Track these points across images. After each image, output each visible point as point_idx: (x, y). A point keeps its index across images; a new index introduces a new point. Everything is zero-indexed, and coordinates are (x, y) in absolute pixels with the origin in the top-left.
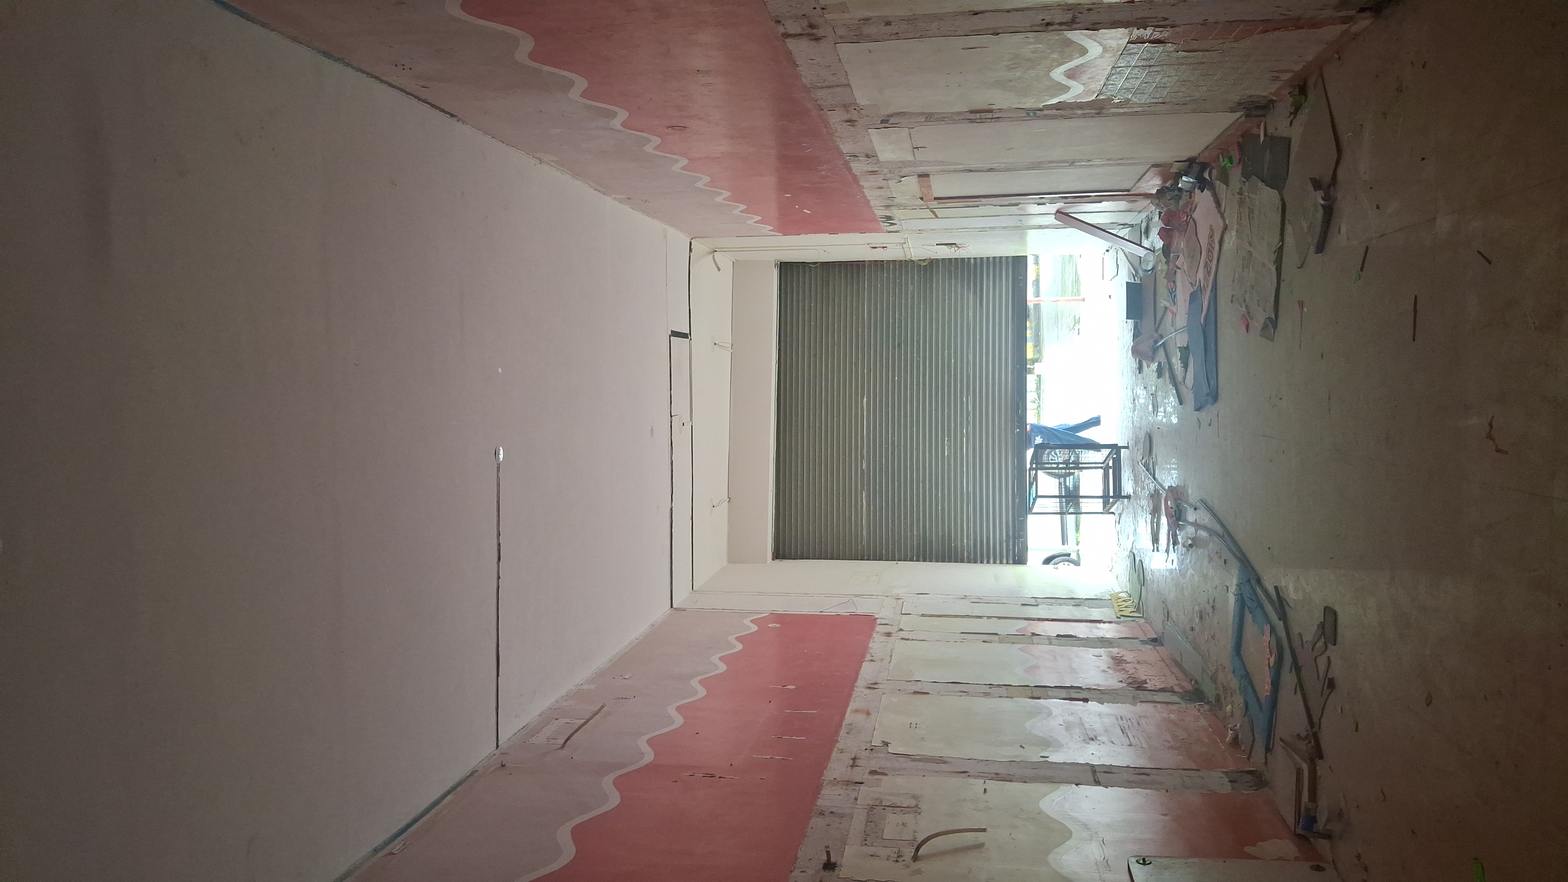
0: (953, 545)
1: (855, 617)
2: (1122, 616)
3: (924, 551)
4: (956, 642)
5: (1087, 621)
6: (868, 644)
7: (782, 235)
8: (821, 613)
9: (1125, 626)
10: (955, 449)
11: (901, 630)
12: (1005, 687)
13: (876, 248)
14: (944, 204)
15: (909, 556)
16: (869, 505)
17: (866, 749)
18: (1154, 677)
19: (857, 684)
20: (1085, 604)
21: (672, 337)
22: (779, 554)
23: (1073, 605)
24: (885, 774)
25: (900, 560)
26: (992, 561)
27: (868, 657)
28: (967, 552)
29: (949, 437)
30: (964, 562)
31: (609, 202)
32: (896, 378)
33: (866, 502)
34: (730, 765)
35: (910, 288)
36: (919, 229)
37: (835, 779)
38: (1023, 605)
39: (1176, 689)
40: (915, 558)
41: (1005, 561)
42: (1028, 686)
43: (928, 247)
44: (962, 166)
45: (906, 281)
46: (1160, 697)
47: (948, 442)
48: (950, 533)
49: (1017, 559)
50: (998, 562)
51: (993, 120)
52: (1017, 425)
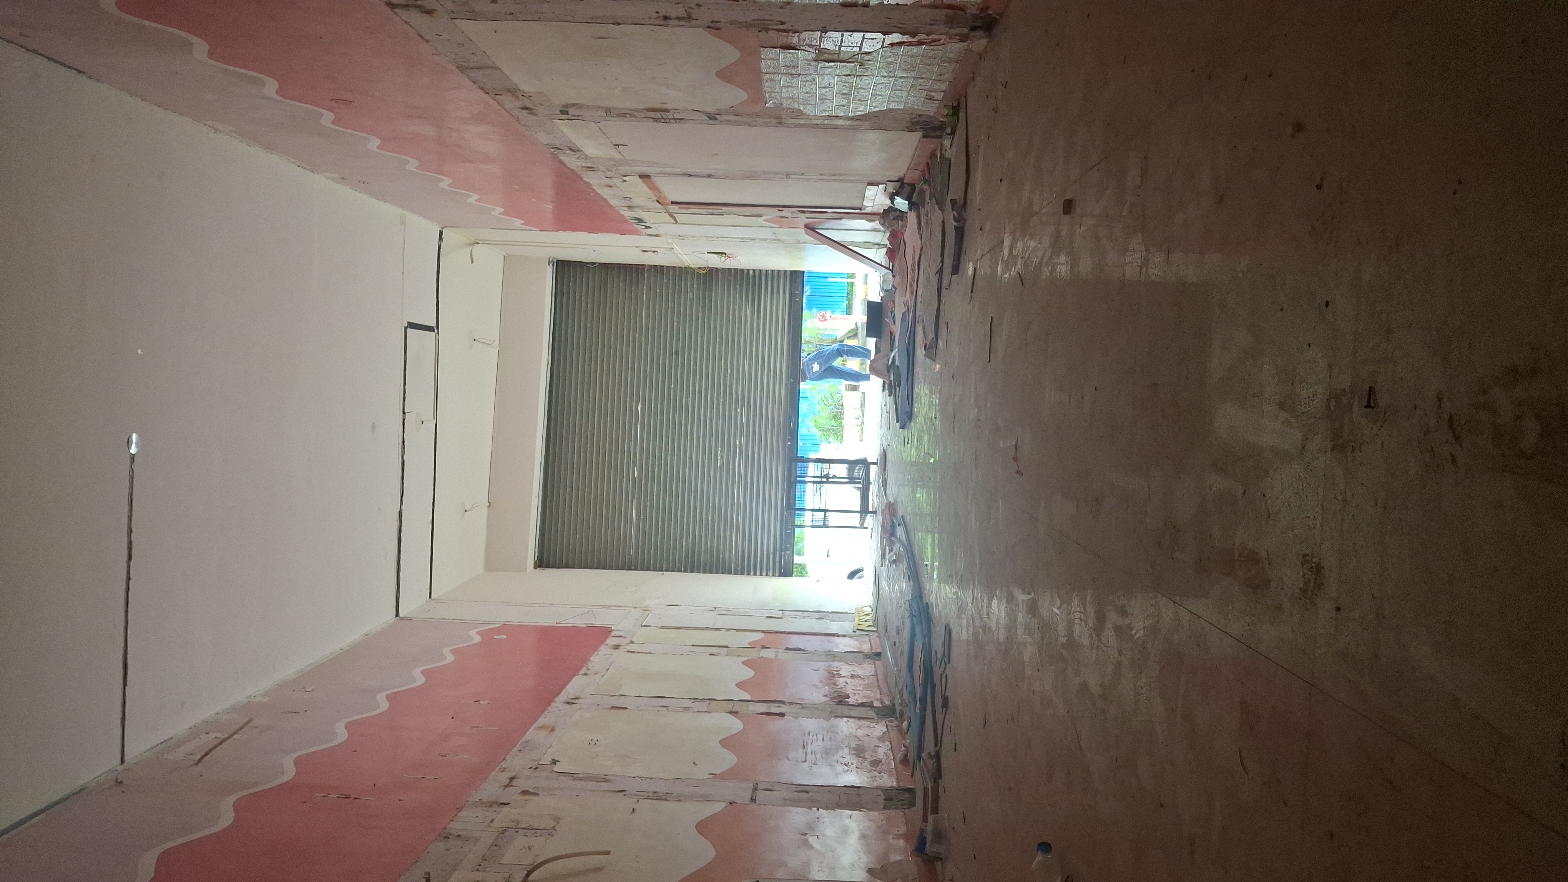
0: (721, 556)
1: (593, 628)
2: (858, 629)
3: (693, 562)
4: (682, 654)
5: (822, 634)
6: (590, 657)
7: (538, 230)
8: (558, 625)
9: (857, 640)
10: (728, 460)
11: (632, 642)
12: (708, 701)
13: (647, 251)
14: (687, 210)
15: (677, 566)
16: (638, 515)
17: (531, 768)
18: (860, 692)
19: (556, 699)
20: (829, 617)
21: (408, 330)
22: (542, 563)
23: (817, 619)
24: (536, 794)
25: (667, 571)
26: (758, 573)
27: (584, 671)
28: (735, 563)
29: (722, 447)
30: (731, 574)
31: (320, 182)
32: (672, 386)
33: (636, 511)
34: (373, 785)
35: (690, 295)
36: (679, 234)
37: (480, 800)
38: (768, 617)
39: (876, 704)
40: (683, 569)
41: (771, 574)
42: (732, 700)
43: (699, 255)
44: (678, 170)
45: (686, 287)
46: (857, 712)
47: (721, 452)
48: (718, 546)
49: (782, 571)
50: (764, 574)
51: (677, 121)
52: (789, 438)
